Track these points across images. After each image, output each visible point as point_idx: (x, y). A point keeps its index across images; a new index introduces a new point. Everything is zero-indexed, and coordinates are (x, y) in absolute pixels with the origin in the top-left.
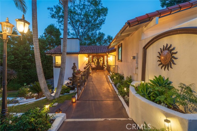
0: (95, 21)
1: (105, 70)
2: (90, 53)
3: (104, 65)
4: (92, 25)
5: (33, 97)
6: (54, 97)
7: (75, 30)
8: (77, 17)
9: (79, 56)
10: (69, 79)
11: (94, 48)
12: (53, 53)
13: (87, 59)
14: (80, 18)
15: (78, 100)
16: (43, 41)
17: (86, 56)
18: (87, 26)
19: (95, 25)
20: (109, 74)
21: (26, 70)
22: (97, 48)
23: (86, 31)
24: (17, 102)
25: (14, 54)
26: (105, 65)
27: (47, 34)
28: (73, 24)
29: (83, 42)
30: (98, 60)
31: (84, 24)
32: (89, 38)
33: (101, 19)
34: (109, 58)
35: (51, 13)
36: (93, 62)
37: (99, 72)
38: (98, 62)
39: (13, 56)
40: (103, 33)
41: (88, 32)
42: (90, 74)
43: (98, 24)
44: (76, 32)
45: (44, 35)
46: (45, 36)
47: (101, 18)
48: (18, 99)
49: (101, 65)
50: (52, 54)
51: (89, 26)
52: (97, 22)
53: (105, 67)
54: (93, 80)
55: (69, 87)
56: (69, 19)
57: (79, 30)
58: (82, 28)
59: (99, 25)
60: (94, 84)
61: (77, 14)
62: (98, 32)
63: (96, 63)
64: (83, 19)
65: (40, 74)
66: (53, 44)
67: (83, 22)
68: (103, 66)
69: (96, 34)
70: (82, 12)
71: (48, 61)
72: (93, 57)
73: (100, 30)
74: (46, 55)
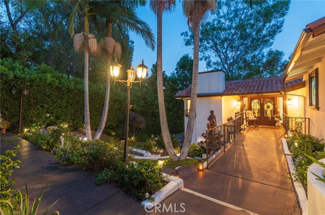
0: (259, 31)
1: (279, 127)
2: (244, 94)
3: (275, 115)
4: (252, 42)
5: (158, 153)
6: (179, 158)
7: (220, 56)
8: (223, 35)
9: (224, 98)
10: (202, 135)
11: (254, 83)
12: (184, 95)
13: (239, 103)
14: (229, 34)
15: (207, 168)
16: (174, 80)
17: (236, 99)
18: (242, 44)
19: (258, 40)
20: (286, 136)
21: (154, 119)
22: (261, 84)
23: (240, 54)
24: (142, 155)
25: (143, 99)
26: (279, 117)
27: (179, 69)
28: (216, 47)
29: (234, 75)
30: (262, 105)
31: (237, 43)
32: (247, 65)
33: (274, 25)
34: (288, 102)
35: (185, 40)
36: (251, 109)
37: (263, 129)
38: (262, 111)
39: (143, 101)
40: (278, 52)
41: (244, 55)
42: (242, 132)
43: (265, 36)
44: (221, 58)
45: (175, 71)
46: (177, 73)
47: (273, 22)
48: (144, 152)
49: (269, 115)
50: (182, 97)
51: (247, 44)
52: (264, 32)
53: (278, 119)
54: (244, 143)
55: (202, 147)
56: (211, 41)
57: (227, 55)
58: (232, 51)
59: (268, 38)
60: (244, 150)
61: (225, 29)
62: (266, 51)
63: (256, 111)
64: (236, 33)
65: (163, 124)
66: (186, 82)
67: (234, 39)
68: (273, 118)
69: (263, 56)
70: (232, 23)
71: (180, 108)
72: (251, 100)
73: (271, 46)
74: (176, 98)
